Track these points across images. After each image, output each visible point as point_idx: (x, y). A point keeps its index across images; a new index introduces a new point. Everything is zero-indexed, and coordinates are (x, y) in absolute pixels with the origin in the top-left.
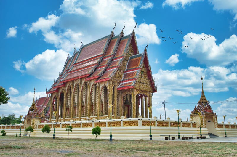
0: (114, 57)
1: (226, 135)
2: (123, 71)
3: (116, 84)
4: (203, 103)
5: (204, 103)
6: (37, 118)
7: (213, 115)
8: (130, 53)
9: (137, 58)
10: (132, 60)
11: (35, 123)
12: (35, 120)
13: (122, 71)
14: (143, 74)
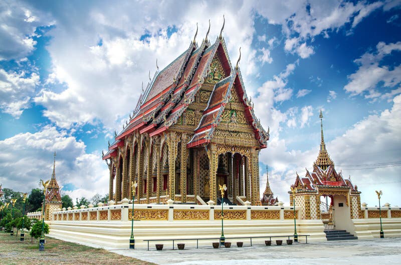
0: (188, 87)
1: (382, 233)
2: (201, 111)
3: (184, 137)
4: (320, 166)
5: (323, 166)
6: (54, 203)
7: (346, 192)
8: (216, 77)
9: (224, 86)
10: (217, 90)
11: (50, 211)
12: (50, 206)
13: (198, 113)
14: (234, 115)
